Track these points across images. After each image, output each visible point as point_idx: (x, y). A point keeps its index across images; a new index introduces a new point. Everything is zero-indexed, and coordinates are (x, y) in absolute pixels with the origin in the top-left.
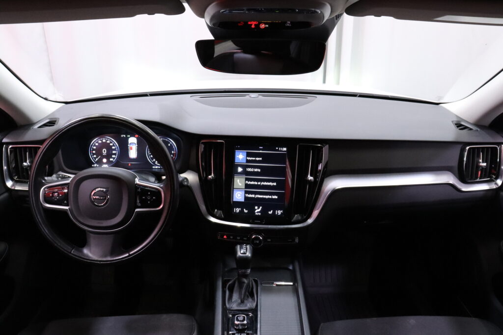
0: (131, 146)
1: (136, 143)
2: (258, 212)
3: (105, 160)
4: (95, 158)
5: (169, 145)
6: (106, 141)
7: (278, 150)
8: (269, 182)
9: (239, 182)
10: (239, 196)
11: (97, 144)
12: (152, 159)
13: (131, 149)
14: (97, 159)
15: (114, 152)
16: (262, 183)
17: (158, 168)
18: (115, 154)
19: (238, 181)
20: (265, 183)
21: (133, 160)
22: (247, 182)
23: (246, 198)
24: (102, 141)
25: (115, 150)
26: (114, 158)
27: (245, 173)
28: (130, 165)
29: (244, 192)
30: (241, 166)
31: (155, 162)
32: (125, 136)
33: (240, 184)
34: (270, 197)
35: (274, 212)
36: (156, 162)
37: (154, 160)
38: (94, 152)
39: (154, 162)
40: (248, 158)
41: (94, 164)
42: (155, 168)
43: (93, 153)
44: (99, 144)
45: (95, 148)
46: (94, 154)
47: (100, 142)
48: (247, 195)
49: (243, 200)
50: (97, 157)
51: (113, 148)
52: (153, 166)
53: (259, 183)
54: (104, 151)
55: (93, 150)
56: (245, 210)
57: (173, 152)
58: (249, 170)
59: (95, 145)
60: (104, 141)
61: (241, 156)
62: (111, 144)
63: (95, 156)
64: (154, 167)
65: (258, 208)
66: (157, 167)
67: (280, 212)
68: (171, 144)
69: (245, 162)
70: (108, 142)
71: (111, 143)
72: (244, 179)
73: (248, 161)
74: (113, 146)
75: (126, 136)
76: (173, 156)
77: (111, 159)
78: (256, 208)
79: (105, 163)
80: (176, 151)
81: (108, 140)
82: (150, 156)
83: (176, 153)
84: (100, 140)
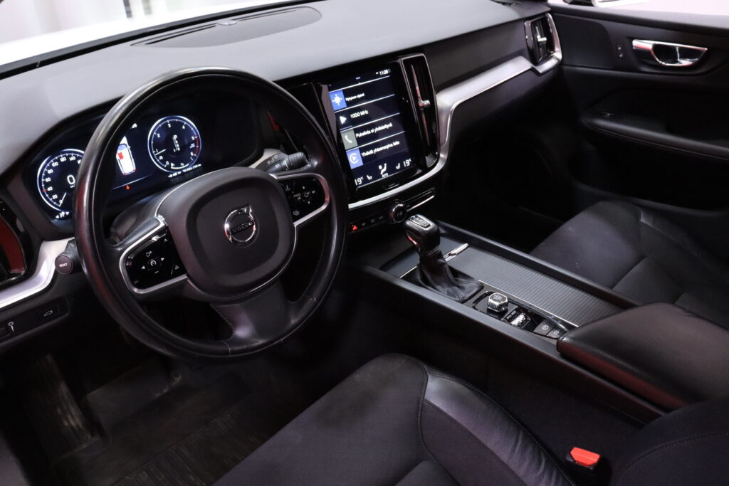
0: (119, 152)
1: (126, 143)
2: (384, 173)
4: (57, 200)
5: (184, 127)
6: (68, 158)
7: (379, 76)
8: (383, 125)
9: (349, 139)
10: (355, 160)
11: (50, 171)
12: (163, 162)
13: (121, 157)
14: (61, 202)
16: (377, 129)
17: (178, 175)
19: (346, 137)
20: (380, 128)
21: (131, 176)
22: (357, 135)
23: (364, 159)
24: (58, 160)
27: (351, 122)
28: (128, 188)
29: (358, 151)
30: (343, 113)
31: (170, 165)
33: (350, 142)
34: (391, 145)
35: (402, 165)
36: (172, 165)
37: (167, 163)
38: (50, 189)
39: (168, 168)
40: (348, 99)
41: (58, 213)
42: (174, 177)
43: (48, 192)
44: (54, 168)
45: (48, 180)
46: (51, 194)
47: (55, 164)
48: (364, 154)
49: (361, 164)
50: (60, 197)
52: (169, 174)
53: (372, 131)
54: (71, 180)
55: (47, 185)
56: (368, 176)
57: (193, 138)
58: (354, 116)
59: (47, 175)
60: (63, 159)
61: (338, 100)
63: (55, 197)
64: (171, 176)
65: (383, 167)
66: (175, 174)
67: (408, 162)
68: (186, 126)
69: (346, 106)
70: (72, 159)
71: (78, 158)
72: (353, 132)
73: (349, 104)
76: (196, 145)
78: (380, 167)
80: (197, 135)
81: (70, 156)
82: (158, 158)
83: (198, 138)
84: (55, 161)
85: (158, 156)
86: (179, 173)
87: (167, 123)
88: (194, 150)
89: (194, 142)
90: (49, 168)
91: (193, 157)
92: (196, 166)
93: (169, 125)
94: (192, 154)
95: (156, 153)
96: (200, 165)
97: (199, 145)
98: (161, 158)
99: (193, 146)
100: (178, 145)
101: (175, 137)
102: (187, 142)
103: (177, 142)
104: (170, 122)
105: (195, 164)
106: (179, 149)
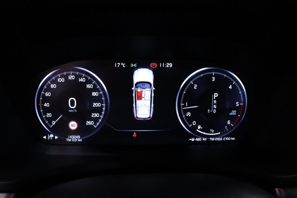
0: (139, 90)
1: (152, 83)
3: (73, 125)
4: (50, 120)
5: (230, 87)
6: (78, 77)
11: (53, 86)
12: (190, 120)
13: (140, 97)
14: (54, 123)
15: (96, 105)
17: (202, 142)
18: (98, 110)
21: (144, 122)
24: (66, 77)
25: (97, 99)
26: (96, 120)
28: (135, 135)
31: (196, 127)
32: (123, 65)
36: (199, 127)
37: (194, 123)
38: (47, 105)
39: (193, 129)
41: (47, 134)
42: (195, 142)
43: (43, 108)
45: (48, 94)
46: (46, 110)
47: (61, 80)
50: (54, 118)
51: (94, 94)
52: (192, 136)
54: (72, 103)
55: (46, 100)
57: (237, 104)
59: (49, 89)
60: (71, 77)
62: (89, 86)
63: (49, 115)
64: (193, 140)
66: (198, 139)
68: (234, 86)
70: (82, 80)
71: (88, 82)
74: (95, 89)
75: (128, 65)
76: (237, 113)
77: (89, 123)
79: (75, 132)
80: (244, 102)
81: (81, 77)
82: (185, 114)
83: (244, 106)
84: (61, 77)
85: (186, 111)
86: (205, 139)
87: (212, 75)
88: (232, 118)
89: (238, 109)
90: (53, 82)
91: (229, 126)
92: (228, 139)
93: (214, 78)
94: (229, 122)
95: (185, 106)
96: (233, 139)
97: (242, 115)
98: (189, 114)
99: (234, 113)
100: (215, 107)
101: (216, 95)
102: (228, 106)
103: (215, 102)
104: (215, 76)
105: (227, 136)
106: (215, 111)
